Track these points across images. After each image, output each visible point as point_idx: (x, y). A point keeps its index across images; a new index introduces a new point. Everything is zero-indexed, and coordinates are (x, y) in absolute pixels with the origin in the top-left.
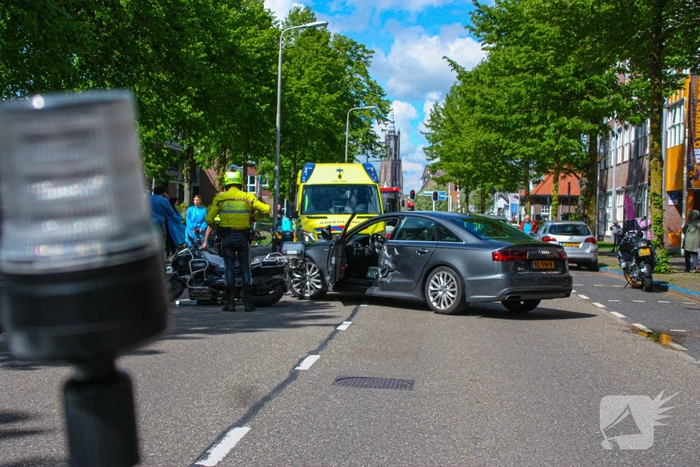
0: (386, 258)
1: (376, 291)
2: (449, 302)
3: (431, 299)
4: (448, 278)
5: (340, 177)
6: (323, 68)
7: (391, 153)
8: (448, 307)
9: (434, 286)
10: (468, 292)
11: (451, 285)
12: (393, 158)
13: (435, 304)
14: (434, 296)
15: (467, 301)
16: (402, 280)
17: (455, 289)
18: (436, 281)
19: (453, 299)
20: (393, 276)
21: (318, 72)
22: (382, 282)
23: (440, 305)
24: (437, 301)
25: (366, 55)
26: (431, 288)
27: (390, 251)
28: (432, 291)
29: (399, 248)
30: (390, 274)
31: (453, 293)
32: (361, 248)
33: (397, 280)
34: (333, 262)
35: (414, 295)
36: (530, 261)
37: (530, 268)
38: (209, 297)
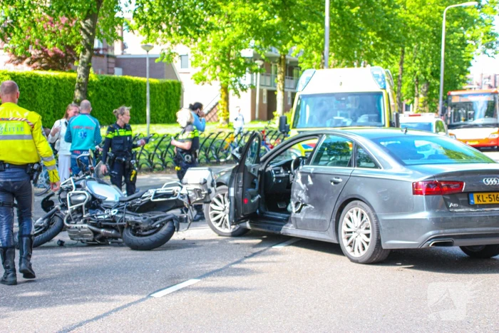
0: (300, 189)
1: (289, 229)
2: (364, 248)
3: (345, 242)
4: (362, 215)
8: (362, 253)
9: (348, 227)
10: (383, 235)
11: (365, 225)
13: (348, 249)
14: (348, 238)
15: (384, 246)
16: (315, 217)
17: (370, 231)
18: (350, 219)
19: (367, 243)
20: (307, 211)
22: (295, 218)
23: (353, 251)
24: (350, 245)
26: (345, 228)
27: (304, 180)
28: (345, 232)
29: (313, 175)
30: (304, 208)
31: (368, 235)
32: (284, 175)
33: (311, 216)
34: (232, 195)
35: (328, 237)
36: (468, 194)
37: (468, 204)
38: (90, 237)
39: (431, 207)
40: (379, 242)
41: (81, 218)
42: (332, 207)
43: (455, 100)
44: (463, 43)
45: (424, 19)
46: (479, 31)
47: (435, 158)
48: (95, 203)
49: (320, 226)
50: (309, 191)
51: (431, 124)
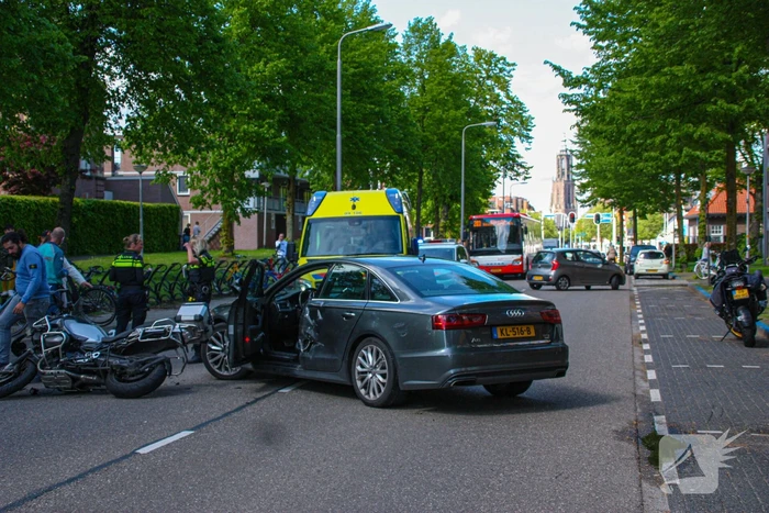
0: (309, 324)
1: (299, 370)
2: (380, 391)
3: (359, 384)
4: (378, 353)
5: (354, 207)
6: (448, 83)
7: (563, 173)
8: (378, 396)
9: (362, 366)
10: (401, 375)
11: (380, 365)
12: (566, 178)
13: (363, 391)
14: (362, 380)
15: (402, 388)
16: (326, 356)
17: (386, 371)
18: (364, 357)
19: (383, 384)
20: (318, 349)
21: (443, 87)
22: (304, 358)
23: (368, 394)
24: (365, 387)
25: (508, 68)
26: (359, 368)
27: (314, 315)
28: (359, 373)
29: (323, 309)
30: (313, 346)
31: (384, 376)
32: (290, 309)
33: (320, 356)
34: (231, 332)
35: (338, 377)
36: (491, 327)
37: (492, 339)
38: (68, 384)
39: (452, 342)
40: (395, 382)
41: (58, 362)
43: (477, 224)
47: (454, 289)
48: (74, 344)
49: (330, 367)
50: (319, 327)
51: (452, 250)
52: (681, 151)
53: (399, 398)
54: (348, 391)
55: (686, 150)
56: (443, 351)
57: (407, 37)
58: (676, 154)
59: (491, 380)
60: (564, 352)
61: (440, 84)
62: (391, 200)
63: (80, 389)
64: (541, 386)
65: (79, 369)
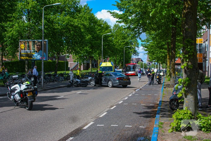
2: (111, 86)
4: (111, 82)
5: (106, 65)
18: (109, 82)
26: (109, 84)
30: (104, 82)
31: (111, 84)
35: (107, 85)
36: (123, 79)
37: (123, 80)
38: (77, 86)
39: (118, 81)
40: (113, 85)
41: (76, 83)
42: (107, 81)
43: (127, 66)
44: (129, 53)
45: (120, 48)
46: (133, 50)
47: (119, 75)
49: (106, 84)
50: (104, 79)
51: (121, 71)
52: (160, 54)
53: (113, 87)
54: (108, 86)
55: (161, 54)
56: (118, 82)
57: (113, 27)
58: (159, 54)
59: (122, 85)
60: (130, 82)
61: (120, 37)
62: (111, 64)
63: (78, 86)
64: (128, 86)
65: (78, 84)
